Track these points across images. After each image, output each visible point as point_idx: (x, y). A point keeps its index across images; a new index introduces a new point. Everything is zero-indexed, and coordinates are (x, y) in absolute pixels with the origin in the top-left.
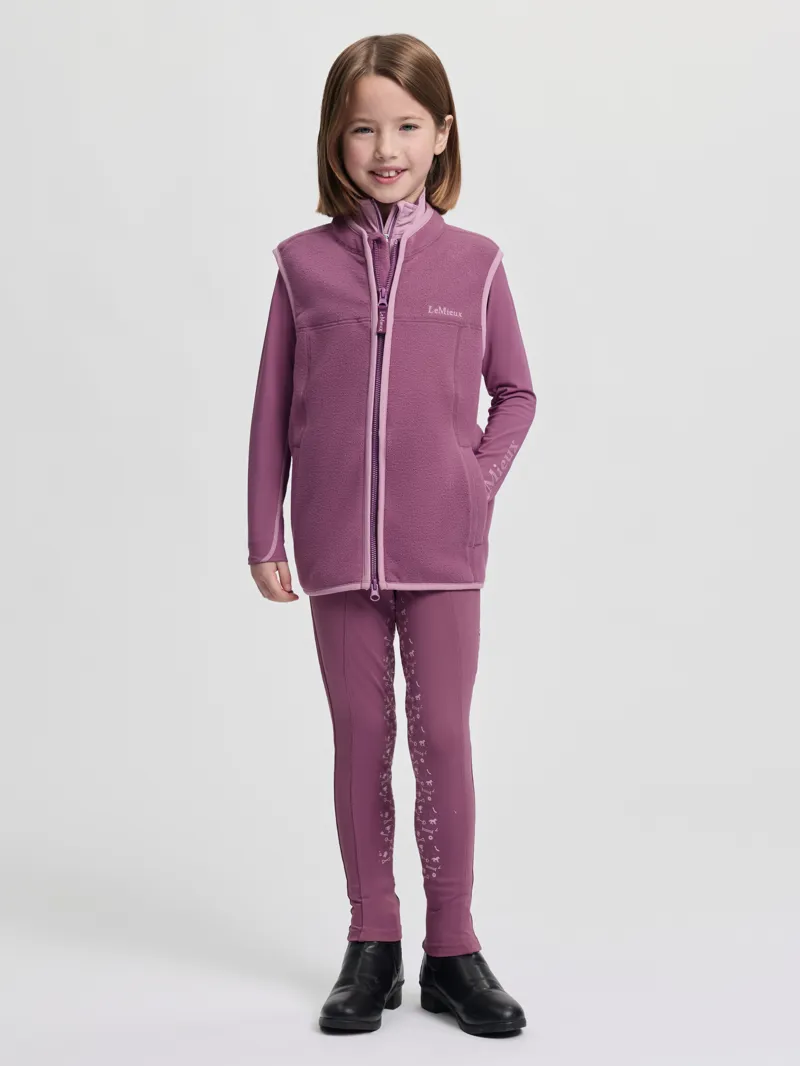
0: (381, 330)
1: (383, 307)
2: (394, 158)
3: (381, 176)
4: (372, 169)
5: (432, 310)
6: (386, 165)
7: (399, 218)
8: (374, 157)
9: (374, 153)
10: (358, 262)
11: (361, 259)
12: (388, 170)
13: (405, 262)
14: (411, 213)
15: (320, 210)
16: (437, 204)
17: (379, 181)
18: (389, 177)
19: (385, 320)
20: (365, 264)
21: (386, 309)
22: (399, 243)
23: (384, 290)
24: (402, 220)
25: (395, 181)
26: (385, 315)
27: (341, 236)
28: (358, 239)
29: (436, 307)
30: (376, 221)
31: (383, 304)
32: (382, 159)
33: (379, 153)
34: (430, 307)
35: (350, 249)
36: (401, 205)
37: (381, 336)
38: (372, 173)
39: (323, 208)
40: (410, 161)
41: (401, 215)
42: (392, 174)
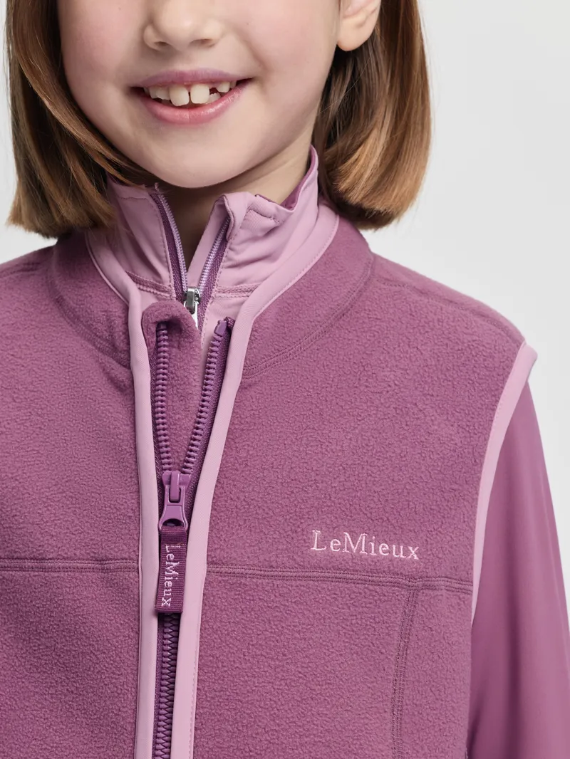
0: (166, 603)
1: (175, 530)
2: (204, 43)
3: (169, 103)
4: (138, 82)
5: (324, 542)
6: (181, 66)
7: (233, 242)
8: (143, 44)
9: (143, 29)
10: (113, 381)
11: (119, 372)
12: (188, 82)
13: (243, 388)
14: (270, 232)
15: (16, 218)
16: (355, 197)
17: (161, 119)
18: (192, 106)
19: (181, 569)
20: (127, 389)
21: (184, 538)
22: (229, 330)
23: (177, 475)
24: (241, 250)
25: (210, 118)
26: (181, 557)
27: (71, 296)
28: (116, 310)
29: (332, 531)
30: (165, 250)
31: (177, 522)
32: (164, 49)
33: (157, 30)
34: (317, 533)
35: (91, 335)
36: (236, 203)
37: (170, 620)
38: (139, 92)
39: (24, 209)
40: (257, 56)
41: (239, 234)
42: (201, 94)
